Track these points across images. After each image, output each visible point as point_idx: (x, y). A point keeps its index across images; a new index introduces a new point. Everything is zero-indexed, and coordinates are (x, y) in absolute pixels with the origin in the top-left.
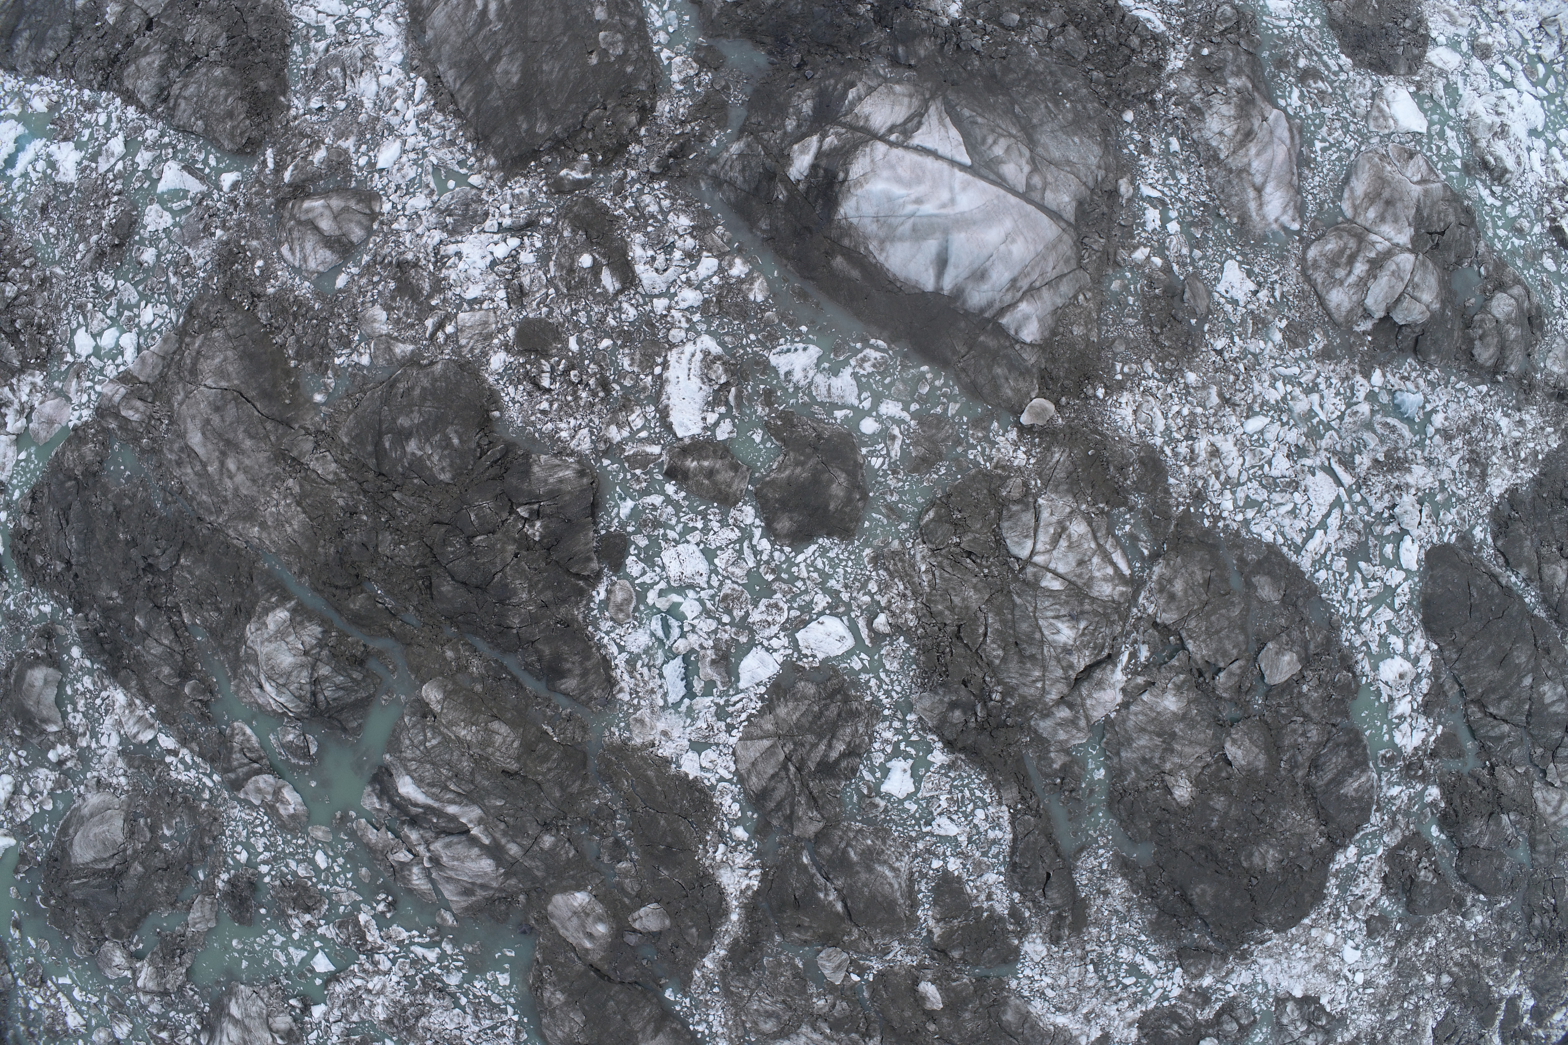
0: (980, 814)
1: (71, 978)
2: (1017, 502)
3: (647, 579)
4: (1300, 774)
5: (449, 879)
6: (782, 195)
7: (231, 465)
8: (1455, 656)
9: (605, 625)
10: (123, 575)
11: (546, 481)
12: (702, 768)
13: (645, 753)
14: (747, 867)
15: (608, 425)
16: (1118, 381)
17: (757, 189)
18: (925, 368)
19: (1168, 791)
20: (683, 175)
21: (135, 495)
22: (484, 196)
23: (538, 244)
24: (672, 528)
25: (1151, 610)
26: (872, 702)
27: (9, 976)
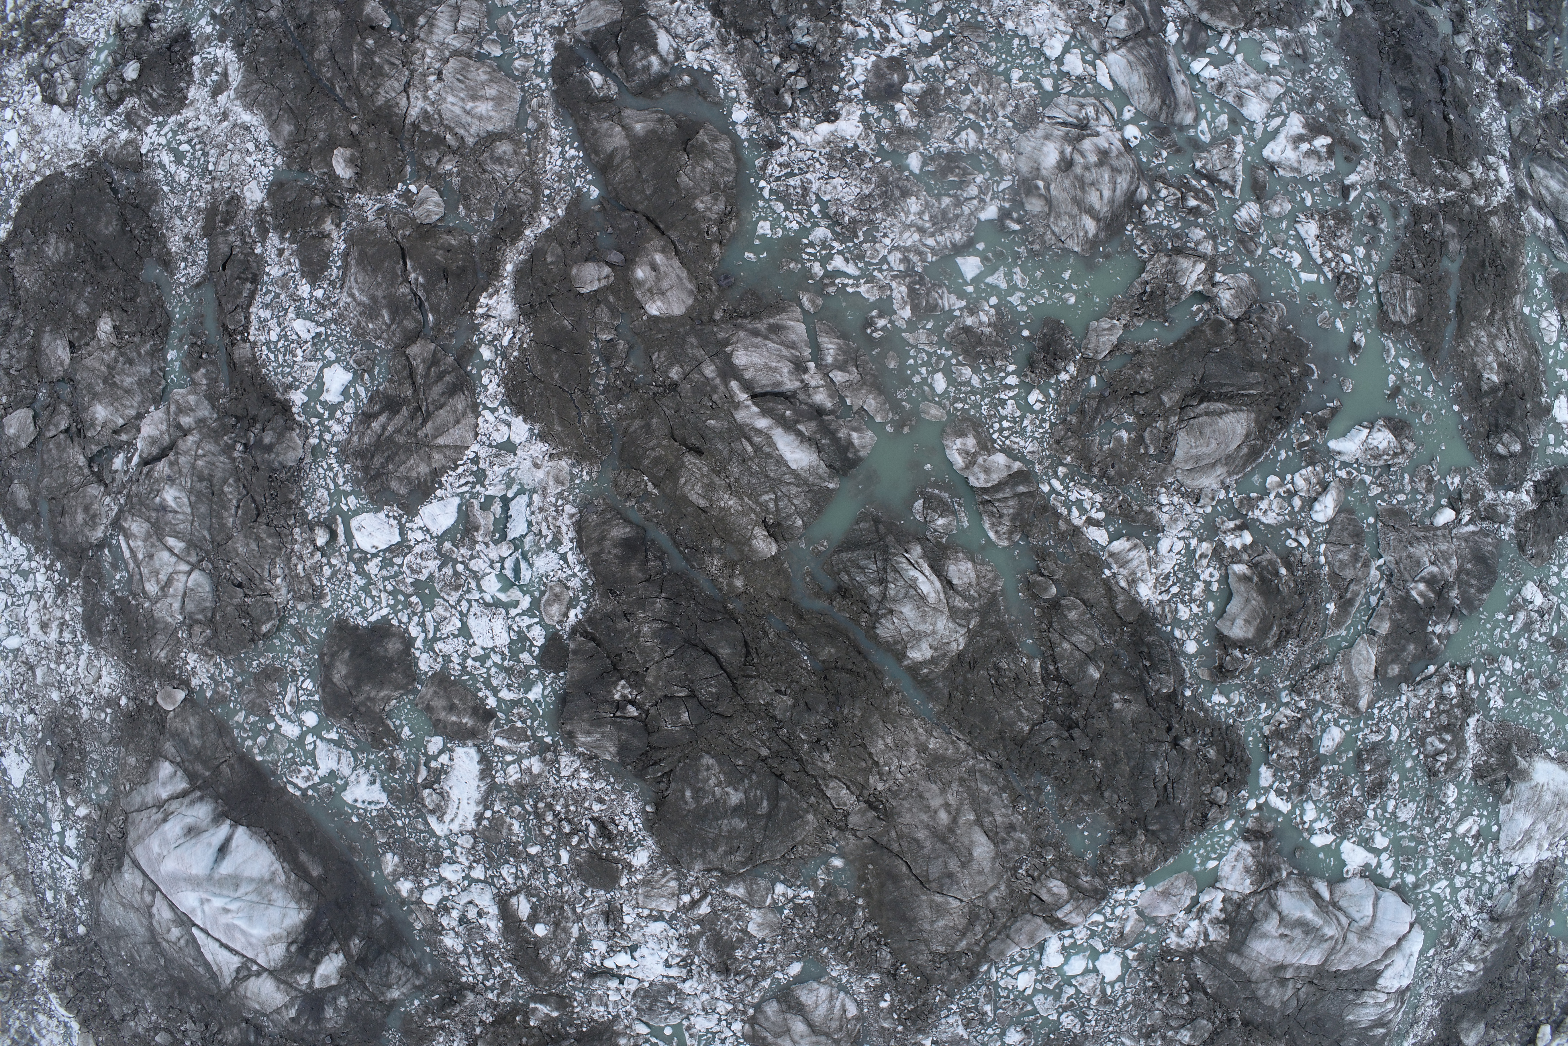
0: (273, 336)
1: (1299, 279)
2: (199, 622)
3: (527, 621)
4: (20, 321)
5: (792, 346)
6: (356, 943)
7: (943, 817)
9: (575, 583)
10: (1105, 724)
11: (603, 736)
12: (509, 425)
13: (561, 449)
14: (487, 316)
15: (540, 775)
16: (110, 707)
17: (380, 953)
18: (259, 758)
19: (117, 330)
20: (446, 982)
21: (1076, 803)
22: (635, 1013)
23: (587, 955)
24: (495, 664)
25: (108, 500)
26: (346, 462)
27: (1381, 289)
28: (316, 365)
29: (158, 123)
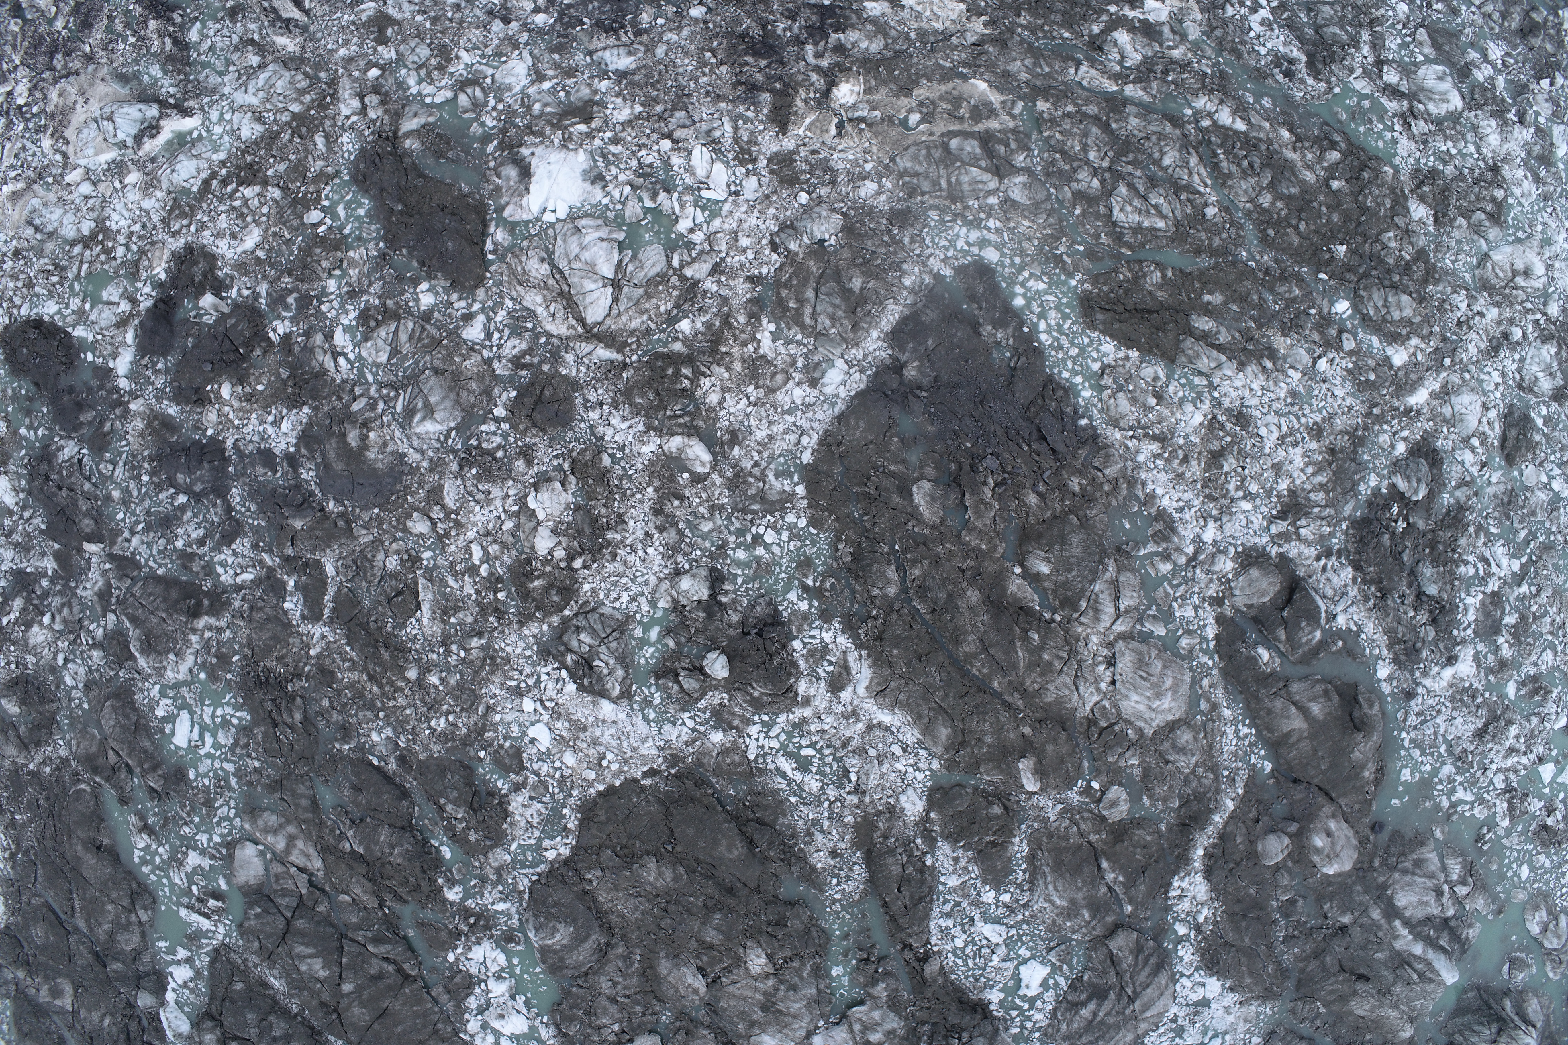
0: (959, 943)
4: (620, 950)
5: (1431, 876)
8: (440, 1026)
12: (1204, 985)
13: (1249, 995)
19: (770, 957)
28: (1010, 965)
29: (762, 722)
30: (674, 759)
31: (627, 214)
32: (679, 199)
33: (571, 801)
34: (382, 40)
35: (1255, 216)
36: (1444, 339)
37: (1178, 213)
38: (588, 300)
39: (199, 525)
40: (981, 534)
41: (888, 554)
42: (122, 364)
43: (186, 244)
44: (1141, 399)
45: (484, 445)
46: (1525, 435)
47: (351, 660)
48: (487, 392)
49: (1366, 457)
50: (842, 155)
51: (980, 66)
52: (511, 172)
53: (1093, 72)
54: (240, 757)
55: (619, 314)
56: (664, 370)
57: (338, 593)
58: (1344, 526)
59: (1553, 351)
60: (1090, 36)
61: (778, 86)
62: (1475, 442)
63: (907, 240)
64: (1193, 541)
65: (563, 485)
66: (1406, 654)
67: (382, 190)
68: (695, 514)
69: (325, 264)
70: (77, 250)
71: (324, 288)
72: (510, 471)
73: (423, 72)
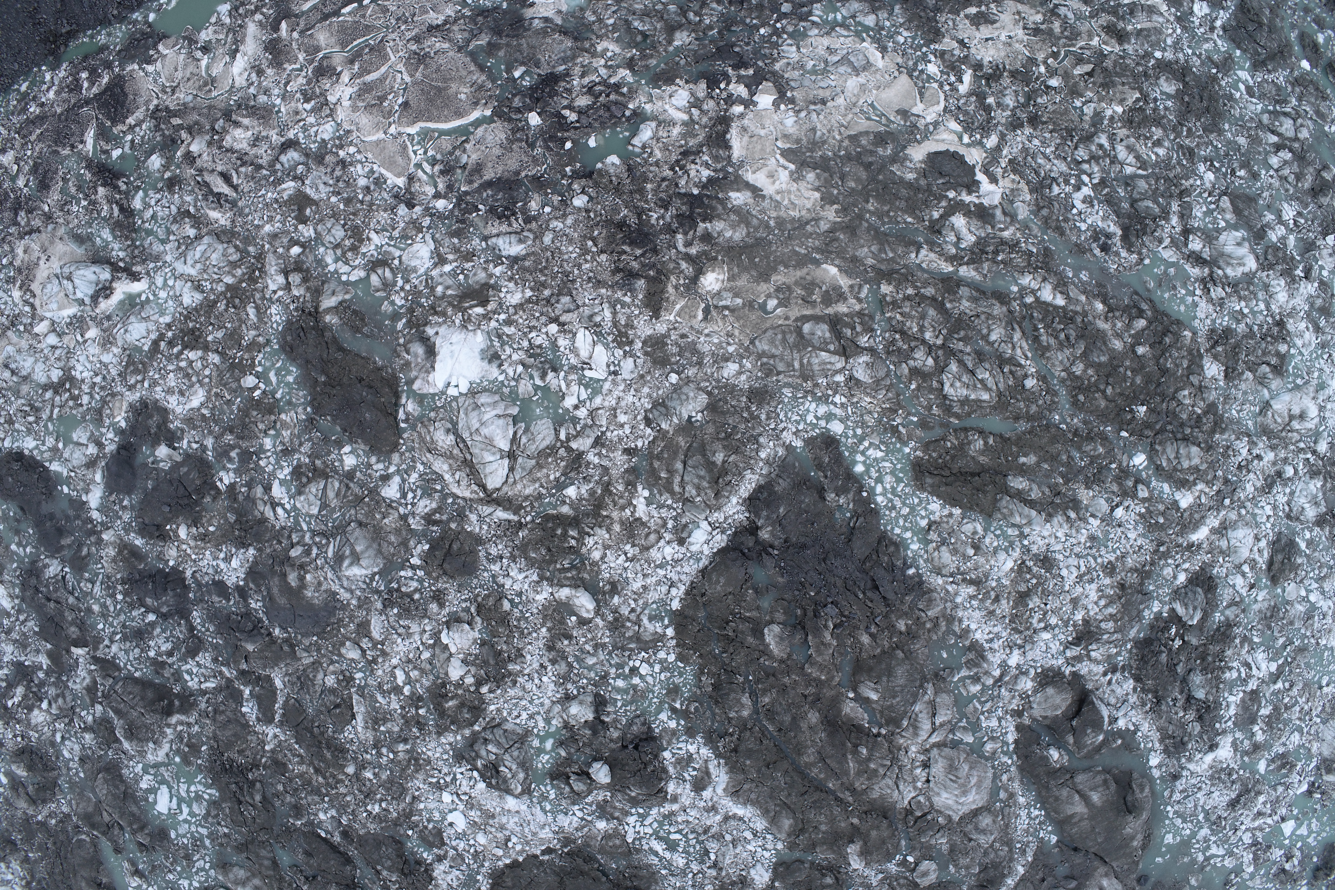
29: (638, 814)
30: (567, 841)
31: (521, 390)
32: (565, 378)
33: (483, 870)
34: (303, 220)
35: (1068, 383)
36: (1226, 481)
37: (1001, 386)
38: (488, 470)
39: (167, 639)
40: (821, 668)
41: (743, 683)
42: (94, 498)
43: (141, 398)
44: (961, 550)
45: (403, 589)
46: (1289, 559)
47: (300, 756)
48: (404, 544)
49: (1151, 588)
50: (707, 339)
51: (831, 252)
52: (418, 349)
53: (932, 256)
54: (212, 825)
55: (515, 482)
56: (554, 530)
57: (286, 702)
58: (1129, 646)
59: (1319, 484)
60: (931, 221)
61: (651, 273)
62: (1246, 568)
63: (763, 417)
64: (1000, 666)
65: (469, 624)
66: (1175, 747)
67: (307, 362)
68: (582, 650)
69: (261, 426)
70: (49, 395)
71: (261, 445)
72: (426, 610)
73: (339, 252)
